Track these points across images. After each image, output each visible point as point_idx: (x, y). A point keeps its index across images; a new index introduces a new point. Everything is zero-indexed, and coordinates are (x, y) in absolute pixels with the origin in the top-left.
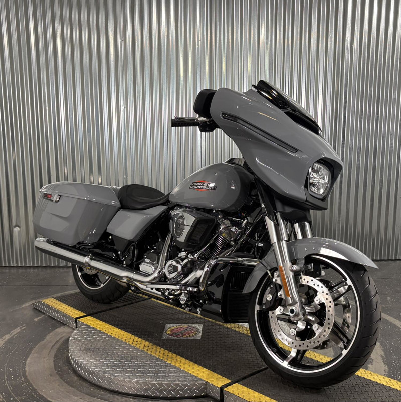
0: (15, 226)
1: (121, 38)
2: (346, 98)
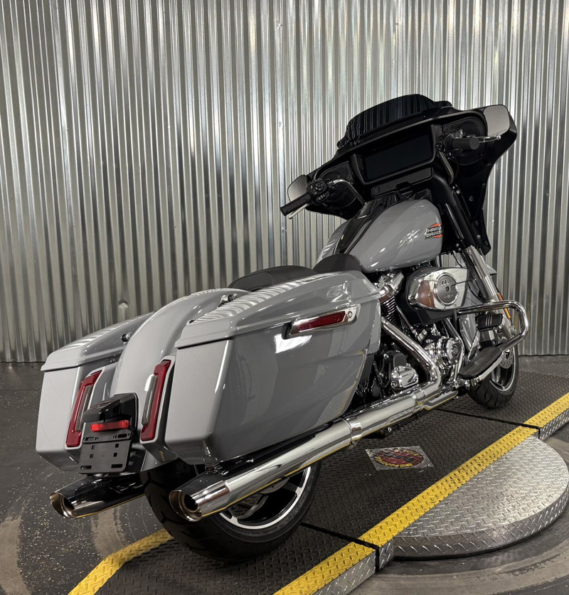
0: (120, 303)
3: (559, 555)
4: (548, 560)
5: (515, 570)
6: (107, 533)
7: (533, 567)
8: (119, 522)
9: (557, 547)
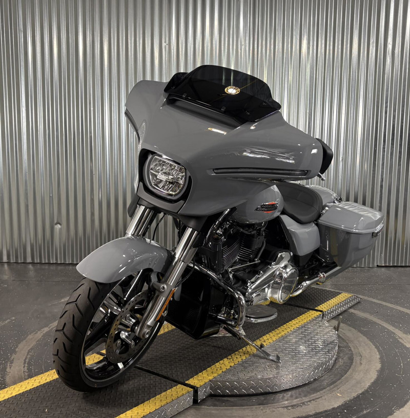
0: (56, 224)
1: (165, 42)
2: (386, 103)
3: (321, 397)
4: (313, 400)
5: (289, 406)
6: (16, 373)
7: (301, 405)
8: (26, 365)
9: (321, 392)
